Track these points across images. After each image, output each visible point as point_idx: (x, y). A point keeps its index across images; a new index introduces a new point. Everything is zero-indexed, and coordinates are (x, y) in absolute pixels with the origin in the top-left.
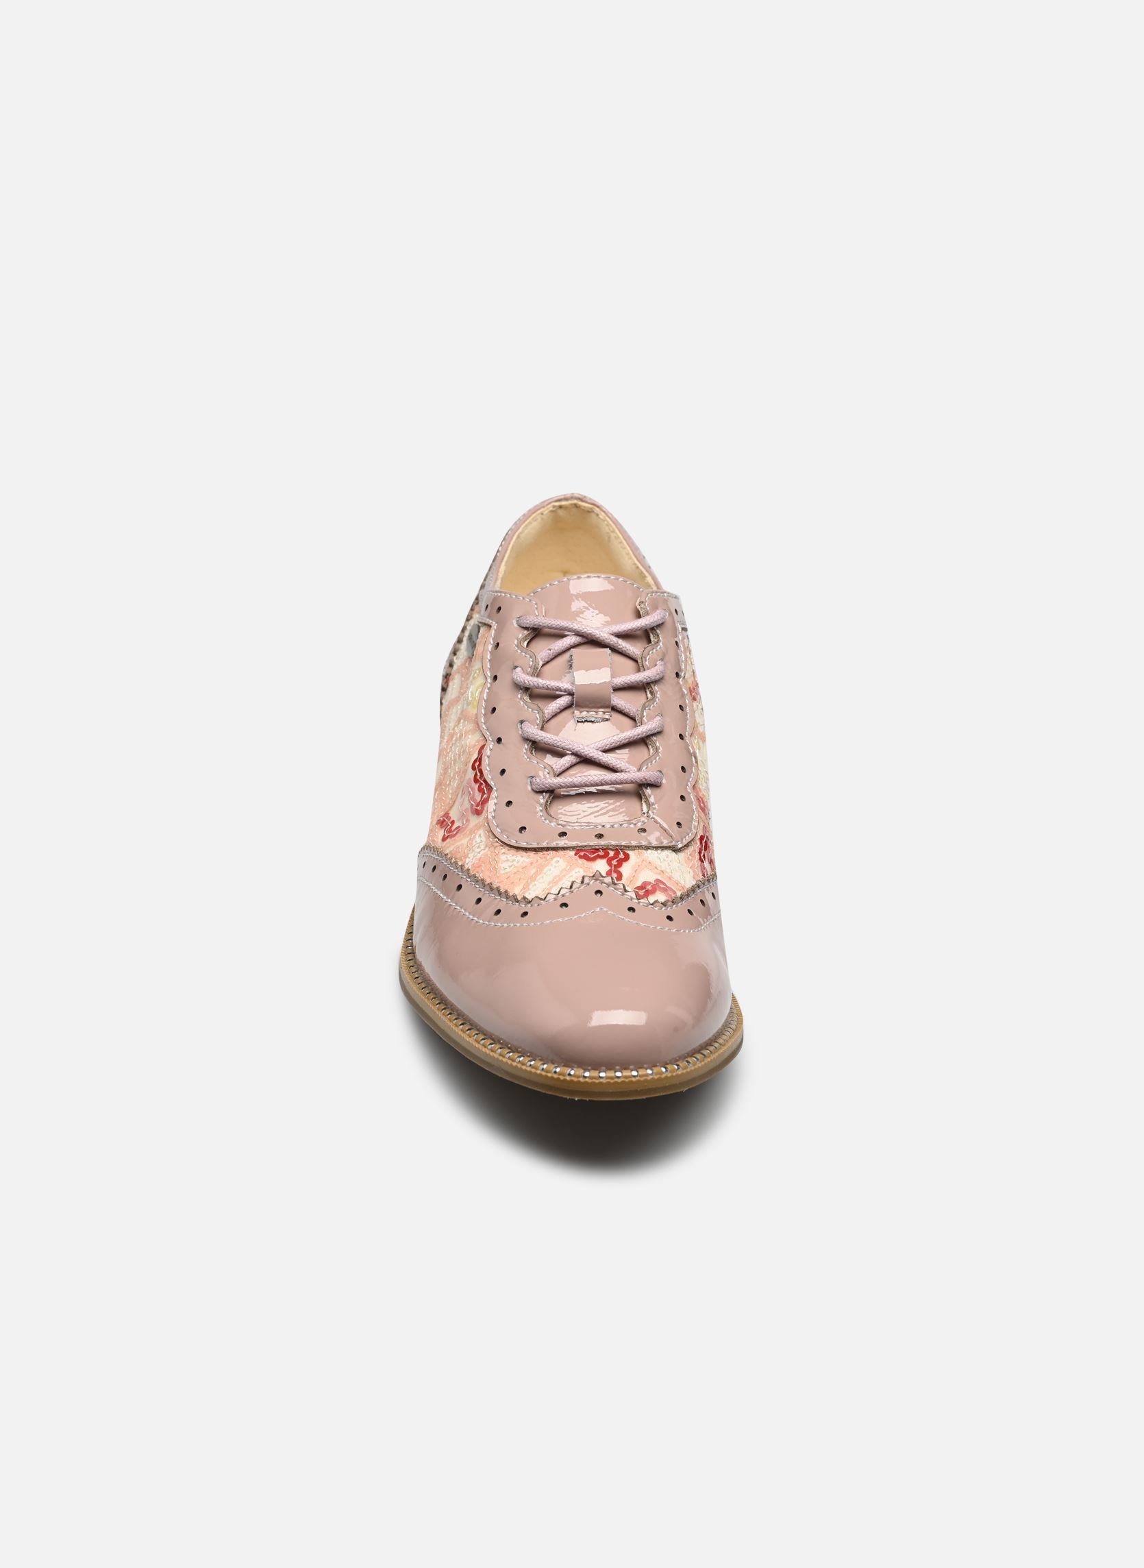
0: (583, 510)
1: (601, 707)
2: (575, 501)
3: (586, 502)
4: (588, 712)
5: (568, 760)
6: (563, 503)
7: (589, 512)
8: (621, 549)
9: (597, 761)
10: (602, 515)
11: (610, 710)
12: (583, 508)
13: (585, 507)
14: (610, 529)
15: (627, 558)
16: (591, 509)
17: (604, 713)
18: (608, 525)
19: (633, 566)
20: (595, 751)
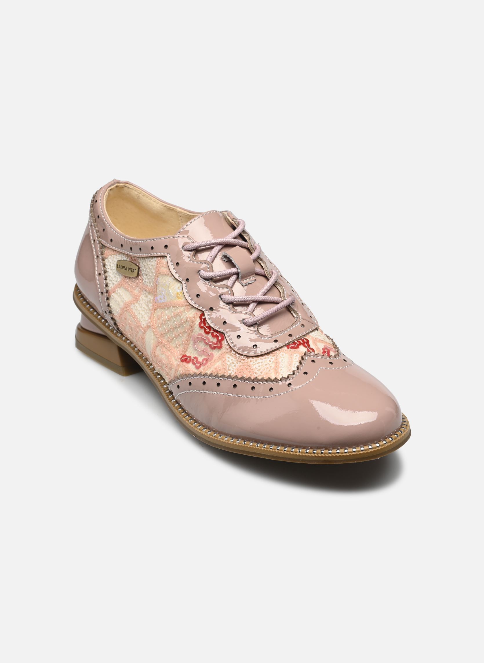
0: (120, 187)
1: (250, 276)
2: (117, 184)
3: (121, 183)
4: (246, 279)
5: (252, 306)
6: (112, 187)
7: (123, 187)
8: (149, 200)
9: (266, 301)
10: (131, 187)
11: (255, 275)
12: (120, 186)
13: (121, 186)
14: (138, 192)
15: (155, 204)
16: (124, 186)
17: (253, 277)
18: (136, 191)
19: (162, 207)
20: (262, 296)
